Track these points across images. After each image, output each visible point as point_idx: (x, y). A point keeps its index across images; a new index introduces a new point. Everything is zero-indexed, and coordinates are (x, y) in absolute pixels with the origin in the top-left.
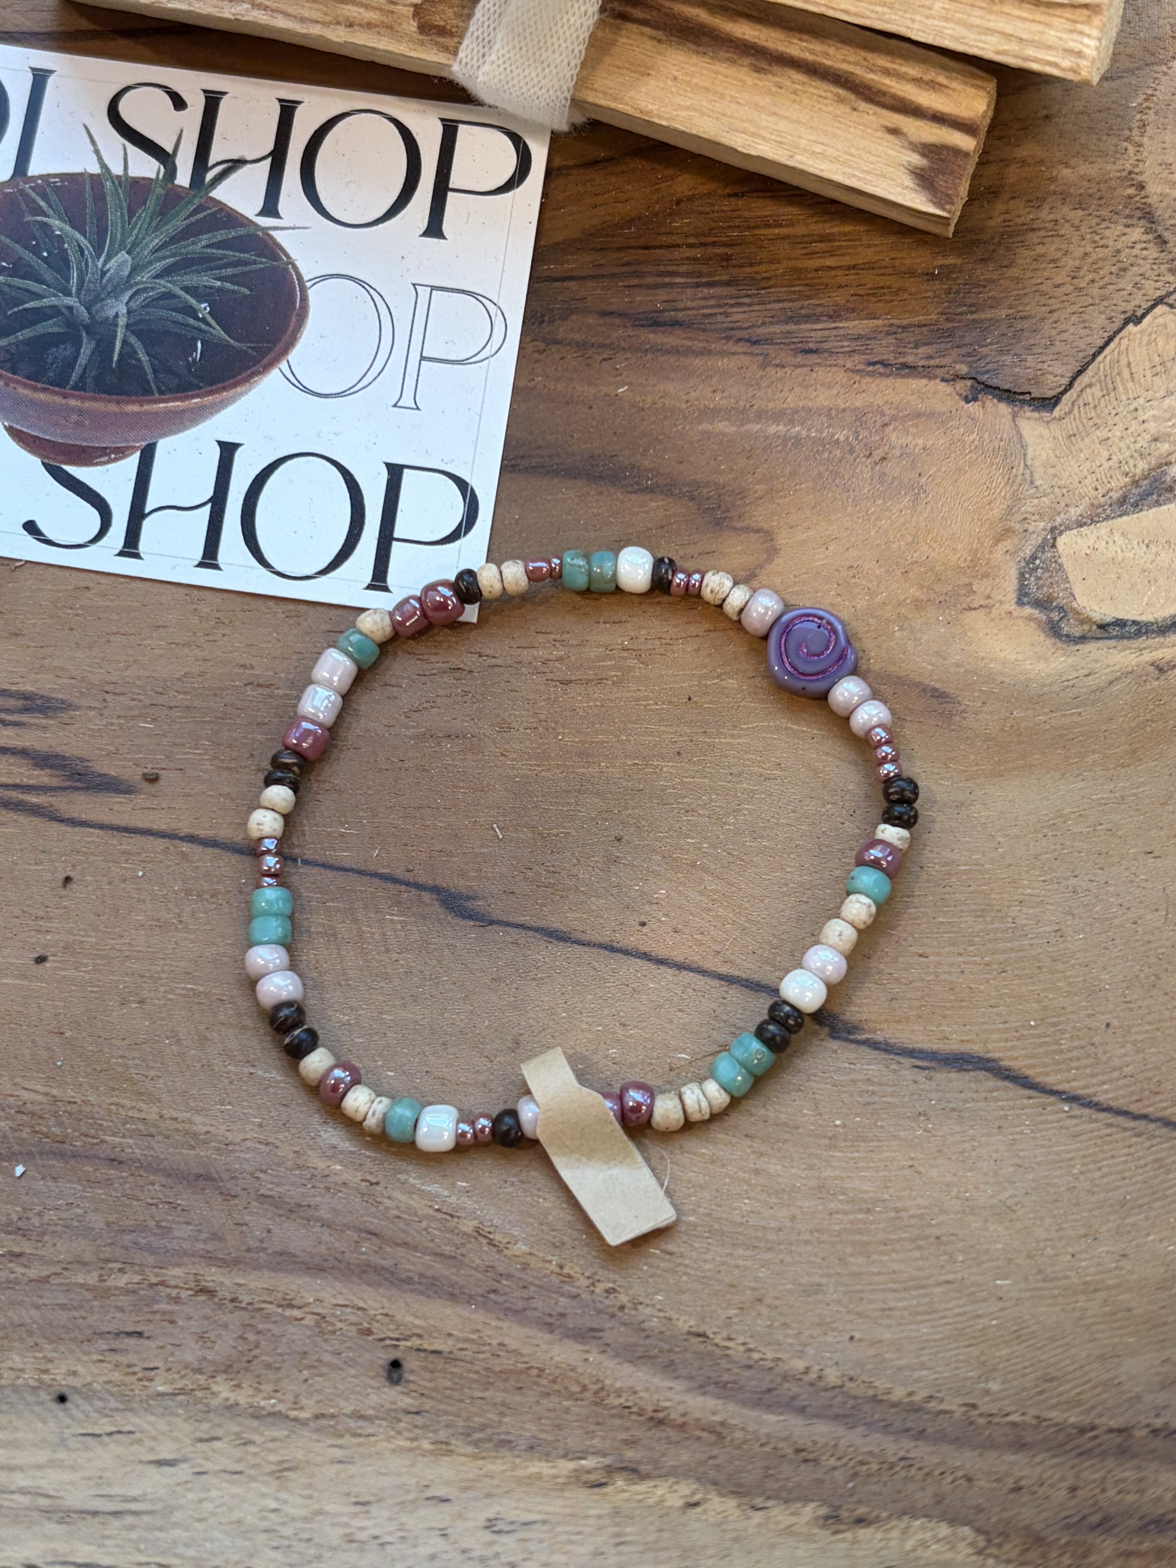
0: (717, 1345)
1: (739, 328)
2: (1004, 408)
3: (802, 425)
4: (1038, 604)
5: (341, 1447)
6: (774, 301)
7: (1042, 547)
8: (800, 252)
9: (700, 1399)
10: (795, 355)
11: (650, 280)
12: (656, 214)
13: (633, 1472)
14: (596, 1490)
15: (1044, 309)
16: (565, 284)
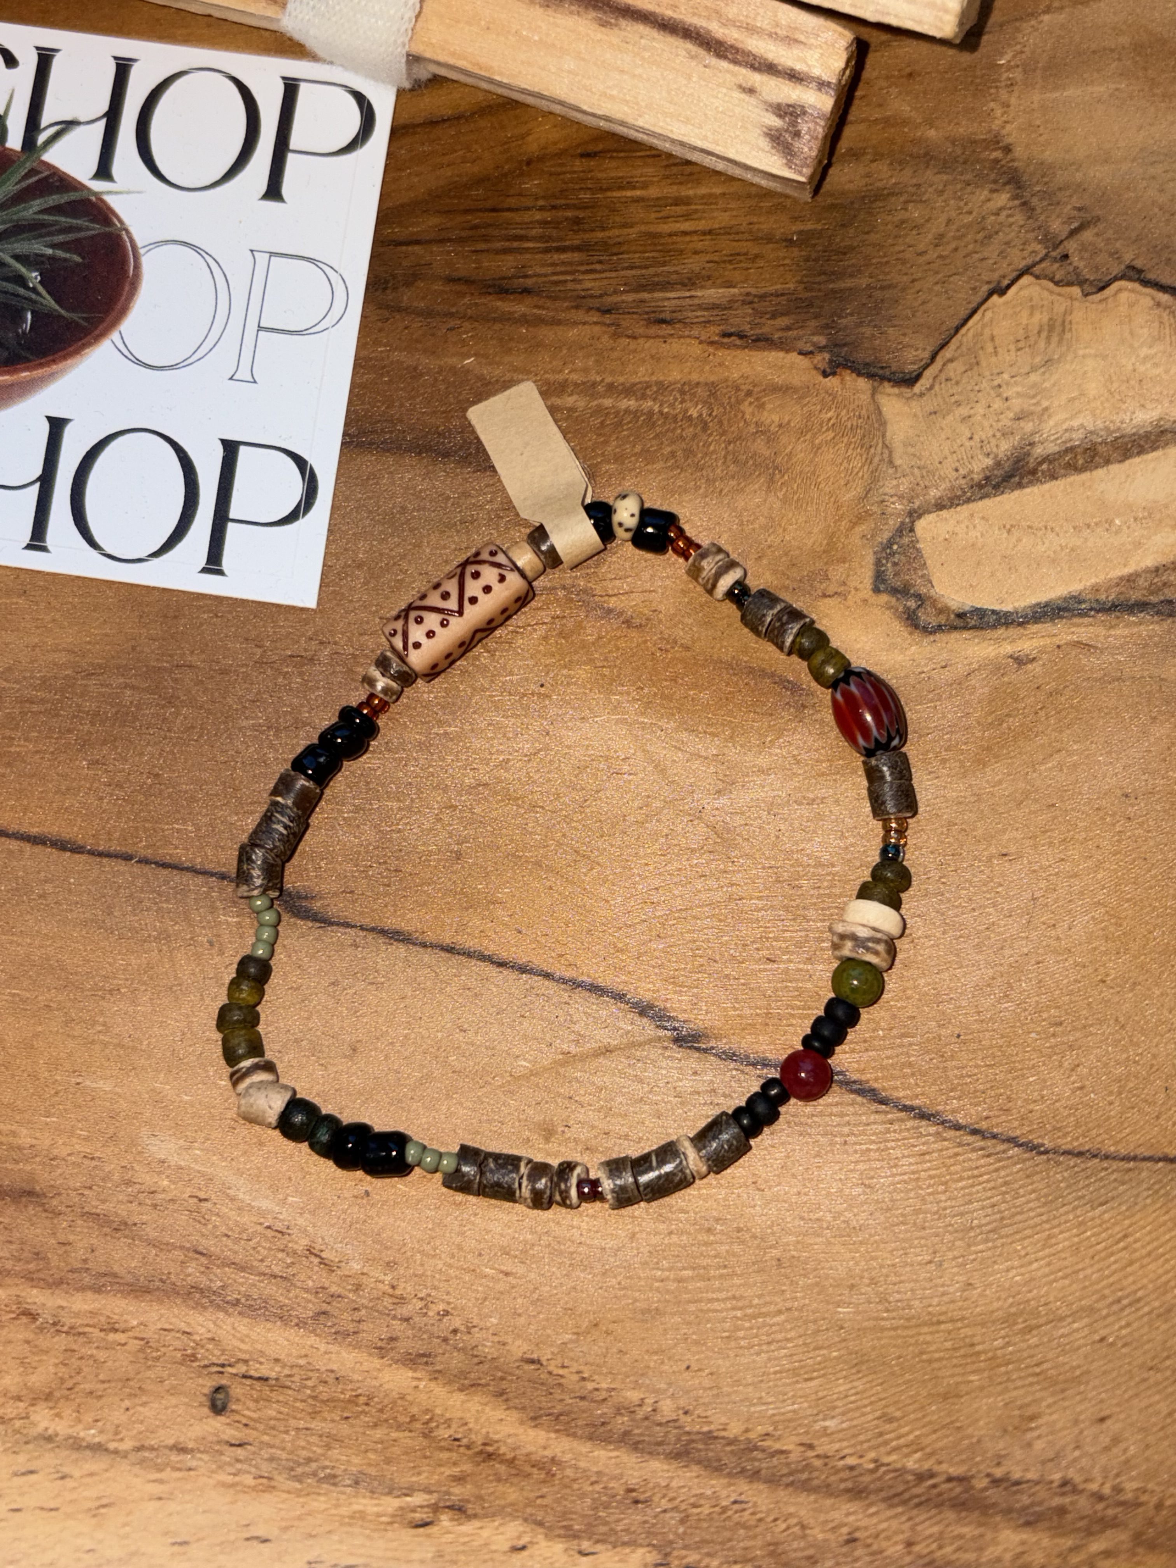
0: (550, 1373)
1: (591, 296)
2: (863, 383)
3: (655, 400)
4: (894, 591)
5: (161, 1481)
6: (627, 268)
7: (900, 531)
8: (653, 216)
9: (532, 1433)
10: (647, 326)
11: (498, 245)
12: (505, 175)
13: (460, 1510)
14: (421, 1530)
15: (905, 278)
16: (410, 248)
